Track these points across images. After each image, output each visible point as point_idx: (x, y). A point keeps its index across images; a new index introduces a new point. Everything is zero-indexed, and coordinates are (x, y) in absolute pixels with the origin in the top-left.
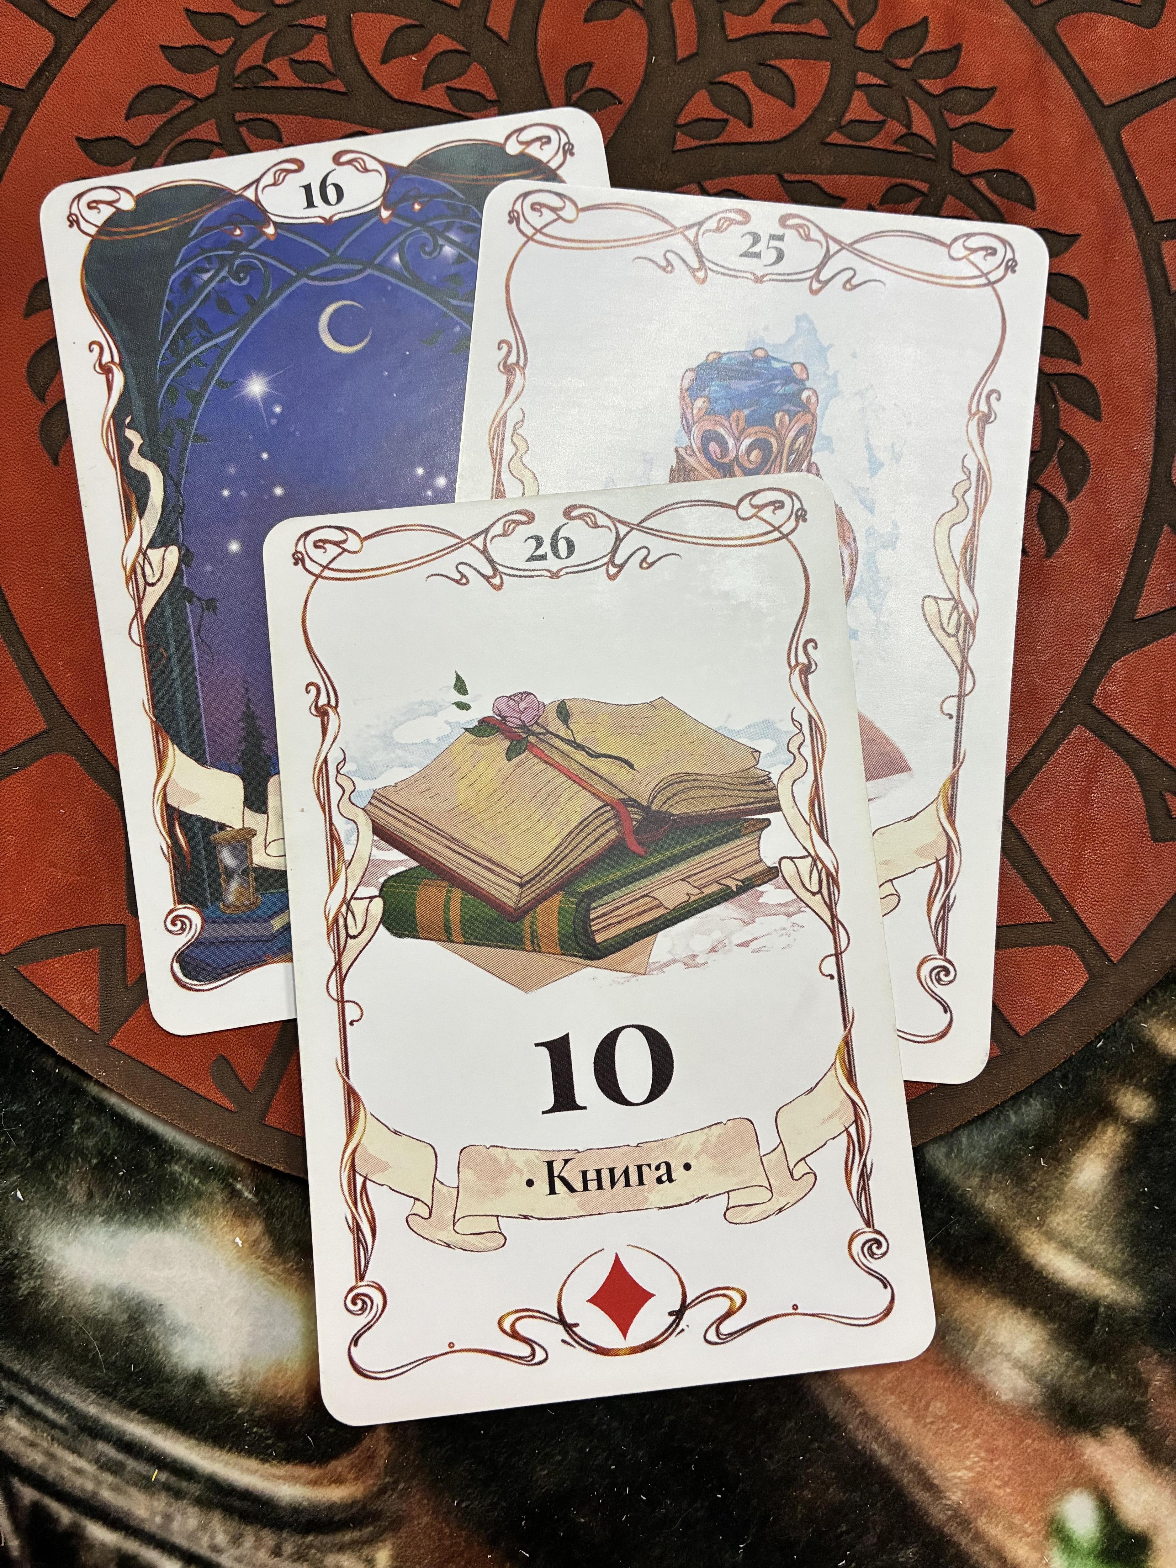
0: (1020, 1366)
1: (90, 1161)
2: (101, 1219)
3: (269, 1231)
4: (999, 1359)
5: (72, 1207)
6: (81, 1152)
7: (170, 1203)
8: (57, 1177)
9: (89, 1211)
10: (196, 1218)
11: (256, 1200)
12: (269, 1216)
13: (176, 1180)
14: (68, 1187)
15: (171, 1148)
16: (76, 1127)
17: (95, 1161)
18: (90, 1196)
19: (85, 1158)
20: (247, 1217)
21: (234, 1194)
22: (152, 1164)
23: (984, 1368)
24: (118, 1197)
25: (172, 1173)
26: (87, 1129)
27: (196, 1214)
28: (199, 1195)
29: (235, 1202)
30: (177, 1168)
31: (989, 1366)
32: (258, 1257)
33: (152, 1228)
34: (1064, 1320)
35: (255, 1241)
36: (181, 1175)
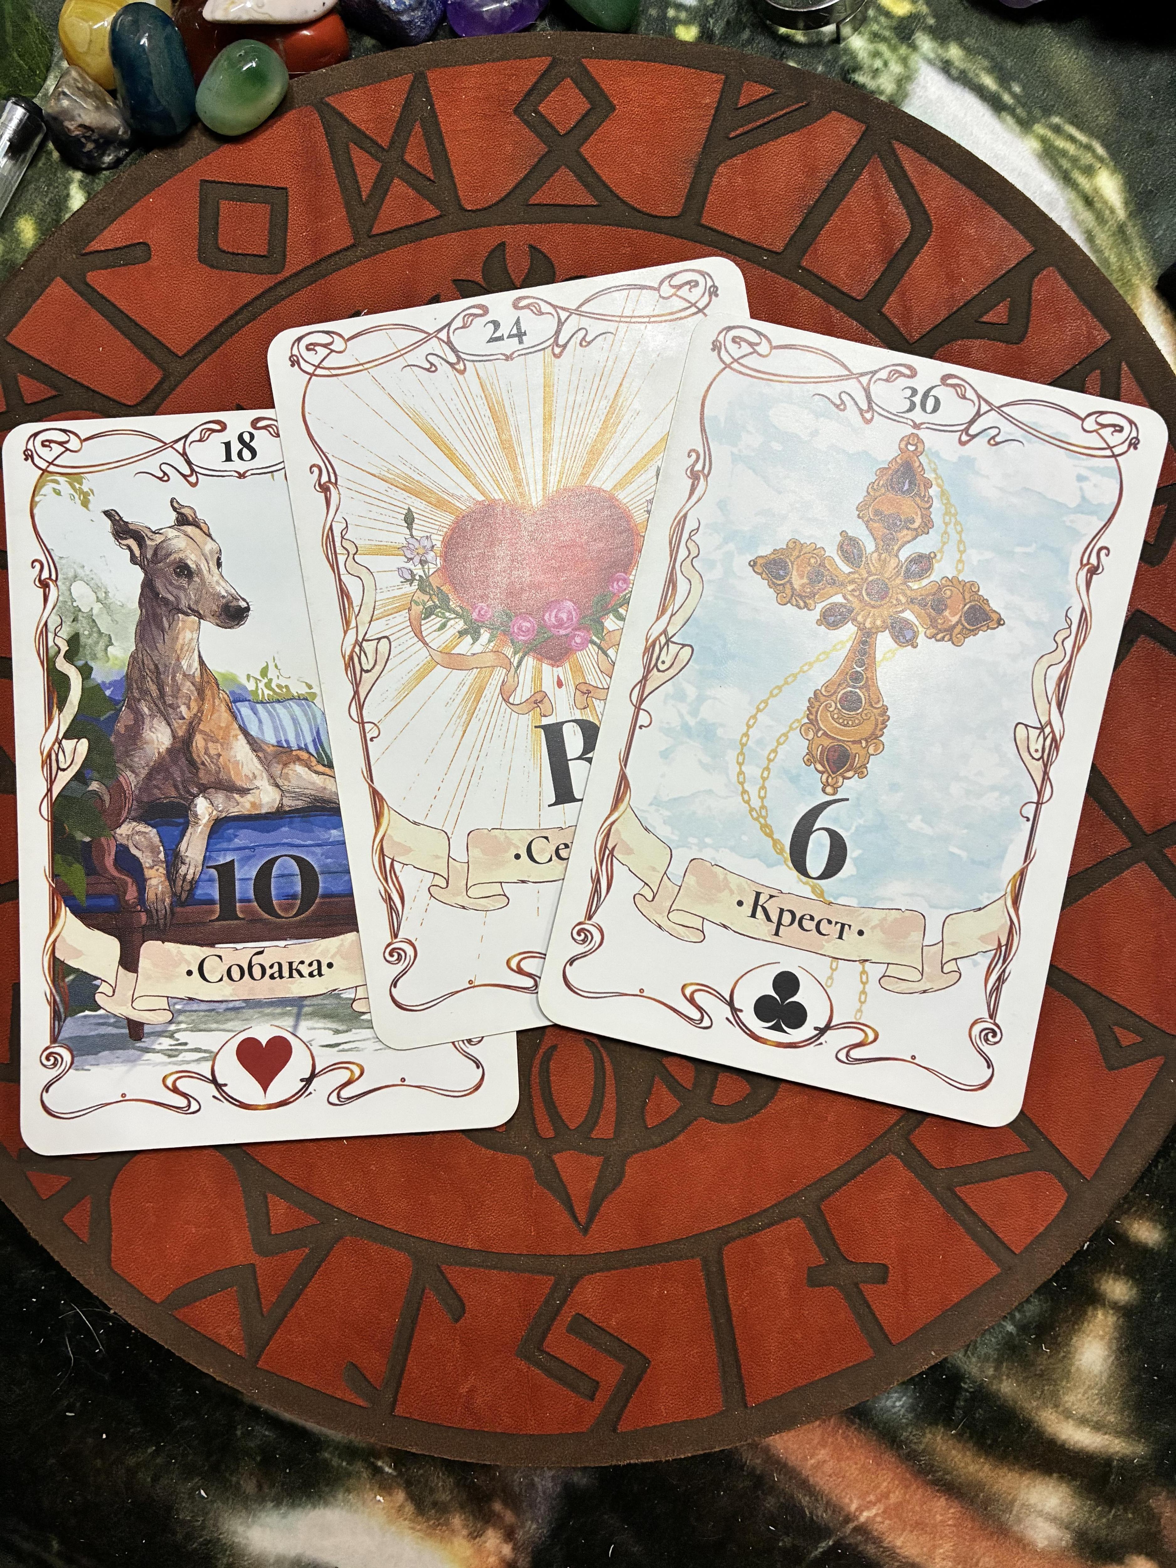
0: (1054, 1519)
1: (254, 1459)
2: (272, 1505)
3: (411, 1496)
4: (1033, 1516)
5: (247, 1497)
6: (246, 1452)
7: (327, 1485)
8: (231, 1475)
9: (261, 1499)
10: (350, 1493)
11: (395, 1474)
12: (408, 1485)
13: (328, 1465)
14: (242, 1482)
15: (320, 1439)
17: (258, 1459)
18: (260, 1487)
19: (249, 1456)
20: (390, 1488)
21: (377, 1471)
22: (307, 1455)
23: (1022, 1526)
24: (283, 1485)
25: (325, 1460)
26: (248, 1433)
27: (348, 1491)
28: (349, 1475)
29: (378, 1477)
30: (327, 1455)
31: (1027, 1523)
32: (405, 1519)
33: (314, 1507)
34: (1084, 1477)
35: (400, 1506)
36: (331, 1460)
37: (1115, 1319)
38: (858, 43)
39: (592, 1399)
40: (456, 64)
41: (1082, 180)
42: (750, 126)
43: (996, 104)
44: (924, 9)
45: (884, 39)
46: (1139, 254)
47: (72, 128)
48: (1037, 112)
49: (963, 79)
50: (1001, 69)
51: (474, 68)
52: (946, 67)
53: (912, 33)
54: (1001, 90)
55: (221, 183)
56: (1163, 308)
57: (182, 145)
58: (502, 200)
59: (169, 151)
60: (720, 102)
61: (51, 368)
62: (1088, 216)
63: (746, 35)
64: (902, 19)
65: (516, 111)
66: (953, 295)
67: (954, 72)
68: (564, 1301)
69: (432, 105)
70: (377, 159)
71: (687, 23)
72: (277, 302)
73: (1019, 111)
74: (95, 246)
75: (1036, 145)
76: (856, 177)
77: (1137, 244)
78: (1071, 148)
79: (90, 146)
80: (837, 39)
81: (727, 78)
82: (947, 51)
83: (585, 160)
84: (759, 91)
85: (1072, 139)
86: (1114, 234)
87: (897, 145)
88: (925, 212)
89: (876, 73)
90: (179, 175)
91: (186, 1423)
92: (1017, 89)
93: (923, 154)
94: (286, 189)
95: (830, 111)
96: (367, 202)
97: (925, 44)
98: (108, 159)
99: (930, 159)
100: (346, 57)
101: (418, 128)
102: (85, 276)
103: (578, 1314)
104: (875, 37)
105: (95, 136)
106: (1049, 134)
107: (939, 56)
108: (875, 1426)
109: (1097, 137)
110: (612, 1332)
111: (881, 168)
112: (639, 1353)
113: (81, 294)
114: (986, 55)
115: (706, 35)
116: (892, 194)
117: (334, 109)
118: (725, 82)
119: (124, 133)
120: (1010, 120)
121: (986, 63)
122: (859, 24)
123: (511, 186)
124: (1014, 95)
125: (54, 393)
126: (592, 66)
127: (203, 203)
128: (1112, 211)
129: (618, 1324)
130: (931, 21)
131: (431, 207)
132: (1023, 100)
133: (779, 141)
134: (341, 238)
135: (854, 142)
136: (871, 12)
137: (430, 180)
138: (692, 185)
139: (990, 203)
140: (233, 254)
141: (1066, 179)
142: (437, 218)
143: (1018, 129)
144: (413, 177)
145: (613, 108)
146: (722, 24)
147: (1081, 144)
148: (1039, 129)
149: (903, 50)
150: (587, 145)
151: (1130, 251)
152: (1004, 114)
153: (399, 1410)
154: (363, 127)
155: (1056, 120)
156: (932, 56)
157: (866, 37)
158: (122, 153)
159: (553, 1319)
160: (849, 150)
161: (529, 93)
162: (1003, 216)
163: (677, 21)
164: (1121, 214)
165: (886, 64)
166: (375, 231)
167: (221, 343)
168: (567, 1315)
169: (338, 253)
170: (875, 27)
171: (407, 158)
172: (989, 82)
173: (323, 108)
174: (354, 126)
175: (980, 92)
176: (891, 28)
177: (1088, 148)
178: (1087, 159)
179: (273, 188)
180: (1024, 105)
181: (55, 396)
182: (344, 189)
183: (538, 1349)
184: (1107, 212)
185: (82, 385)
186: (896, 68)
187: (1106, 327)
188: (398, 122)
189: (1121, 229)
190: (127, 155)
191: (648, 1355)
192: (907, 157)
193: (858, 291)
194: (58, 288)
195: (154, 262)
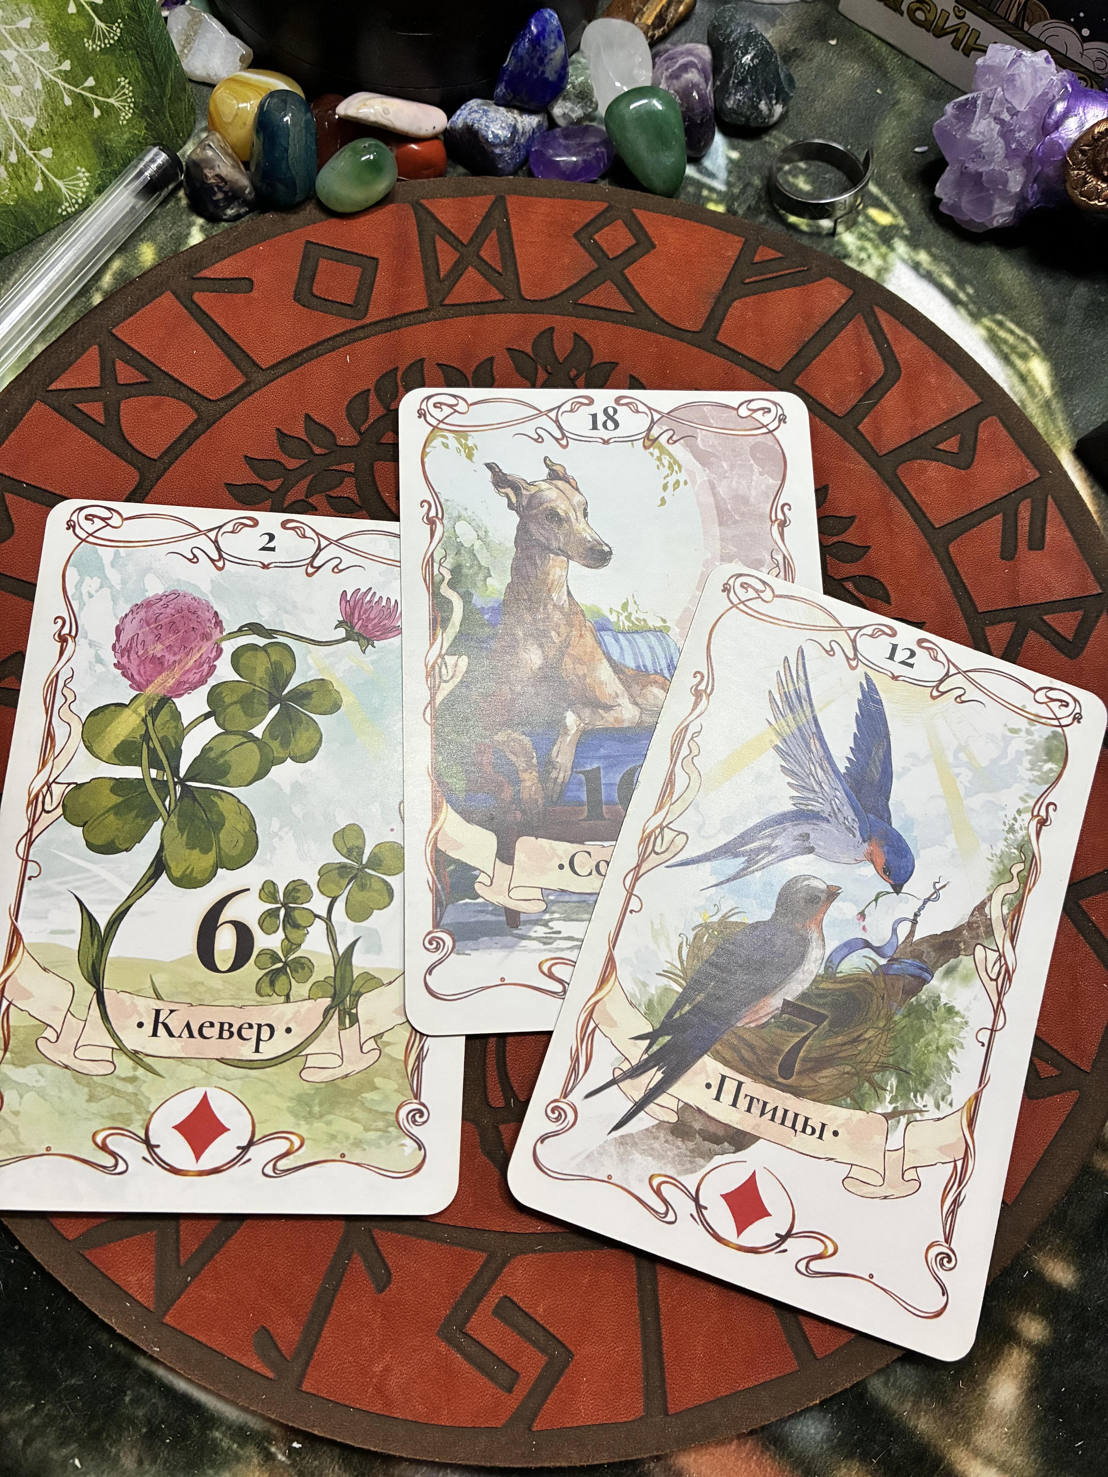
1: (140, 1430)
6: (132, 1421)
7: (212, 1467)
8: (111, 1445)
11: (289, 1463)
13: (217, 1445)
14: (121, 1455)
15: (212, 1415)
16: (127, 1399)
17: (144, 1430)
18: (140, 1462)
19: (134, 1426)
21: (269, 1457)
22: (195, 1432)
24: (164, 1464)
25: (214, 1440)
26: (137, 1401)
28: (238, 1459)
29: (270, 1463)
30: (217, 1434)
36: (221, 1440)
37: (1028, 1357)
38: (849, 239)
39: (510, 1390)
40: (531, 195)
41: (1019, 362)
42: (762, 277)
43: (954, 300)
44: (901, 222)
45: (870, 240)
46: (1061, 424)
47: (209, 175)
48: (984, 310)
49: (929, 277)
50: (959, 274)
51: (545, 200)
52: (916, 267)
53: (892, 238)
54: (957, 290)
55: (323, 246)
56: (1079, 467)
57: (295, 213)
58: (555, 297)
59: (284, 215)
60: (739, 257)
61: (147, 360)
62: (1022, 390)
63: (763, 218)
64: (884, 228)
65: (576, 236)
66: (915, 425)
67: (922, 271)
68: (493, 1280)
69: (508, 220)
70: (457, 250)
71: (717, 202)
72: (355, 341)
73: (971, 306)
74: (206, 273)
75: (983, 333)
76: (844, 326)
77: (1059, 416)
78: (1011, 339)
79: (220, 196)
80: (833, 233)
81: (746, 241)
82: (918, 254)
83: (627, 280)
84: (772, 254)
85: (1012, 332)
86: (1041, 407)
87: (877, 309)
88: (896, 361)
89: (861, 262)
90: (288, 234)
91: (73, 1382)
92: (971, 291)
93: (897, 319)
94: (377, 259)
95: (826, 276)
96: (444, 281)
97: (901, 247)
98: (230, 212)
99: (902, 323)
100: (442, 174)
101: (494, 234)
102: (192, 294)
103: (505, 1297)
104: (862, 236)
105: (227, 188)
106: (994, 326)
107: (911, 258)
108: (790, 1455)
109: (1032, 334)
110: (538, 1319)
111: (863, 324)
112: (563, 1345)
113: (186, 307)
114: (948, 262)
115: (730, 210)
116: (870, 343)
117: (426, 209)
118: (745, 243)
119: (250, 193)
120: (963, 311)
121: (948, 269)
122: (851, 225)
123: (565, 287)
124: (968, 295)
125: (145, 379)
126: (640, 214)
127: (305, 257)
128: (1041, 389)
129: (545, 1311)
130: (907, 232)
131: (497, 292)
132: (975, 299)
133: (784, 291)
134: (419, 302)
135: (843, 301)
136: (861, 219)
137: (498, 273)
138: (712, 311)
139: (948, 362)
140: (324, 299)
141: (1006, 359)
142: (500, 301)
143: (969, 319)
144: (485, 268)
145: (654, 247)
146: (744, 207)
147: (1018, 336)
148: (986, 321)
149: (884, 249)
150: (630, 268)
151: (1054, 421)
152: (959, 307)
153: (306, 1386)
154: (449, 225)
155: (999, 317)
156: (906, 257)
157: (856, 235)
158: (243, 210)
159: (479, 1300)
160: (839, 306)
161: (587, 225)
162: (959, 373)
163: (708, 199)
164: (1048, 392)
165: (869, 257)
166: (446, 302)
167: (301, 365)
168: (493, 1299)
169: (413, 313)
170: (863, 229)
171: (482, 253)
172: (949, 283)
173: (417, 206)
174: (441, 224)
175: (942, 288)
176: (874, 231)
177: (1024, 340)
178: (1023, 348)
179: (366, 256)
180: (975, 303)
181: (146, 382)
182: (426, 268)
183: (461, 1331)
184: (1037, 390)
185: (172, 377)
186: (877, 261)
187: (1037, 467)
188: (478, 228)
189: (1047, 404)
190: (247, 213)
191: (572, 1348)
192: (884, 319)
193: (841, 410)
194: (167, 299)
195: (255, 294)
